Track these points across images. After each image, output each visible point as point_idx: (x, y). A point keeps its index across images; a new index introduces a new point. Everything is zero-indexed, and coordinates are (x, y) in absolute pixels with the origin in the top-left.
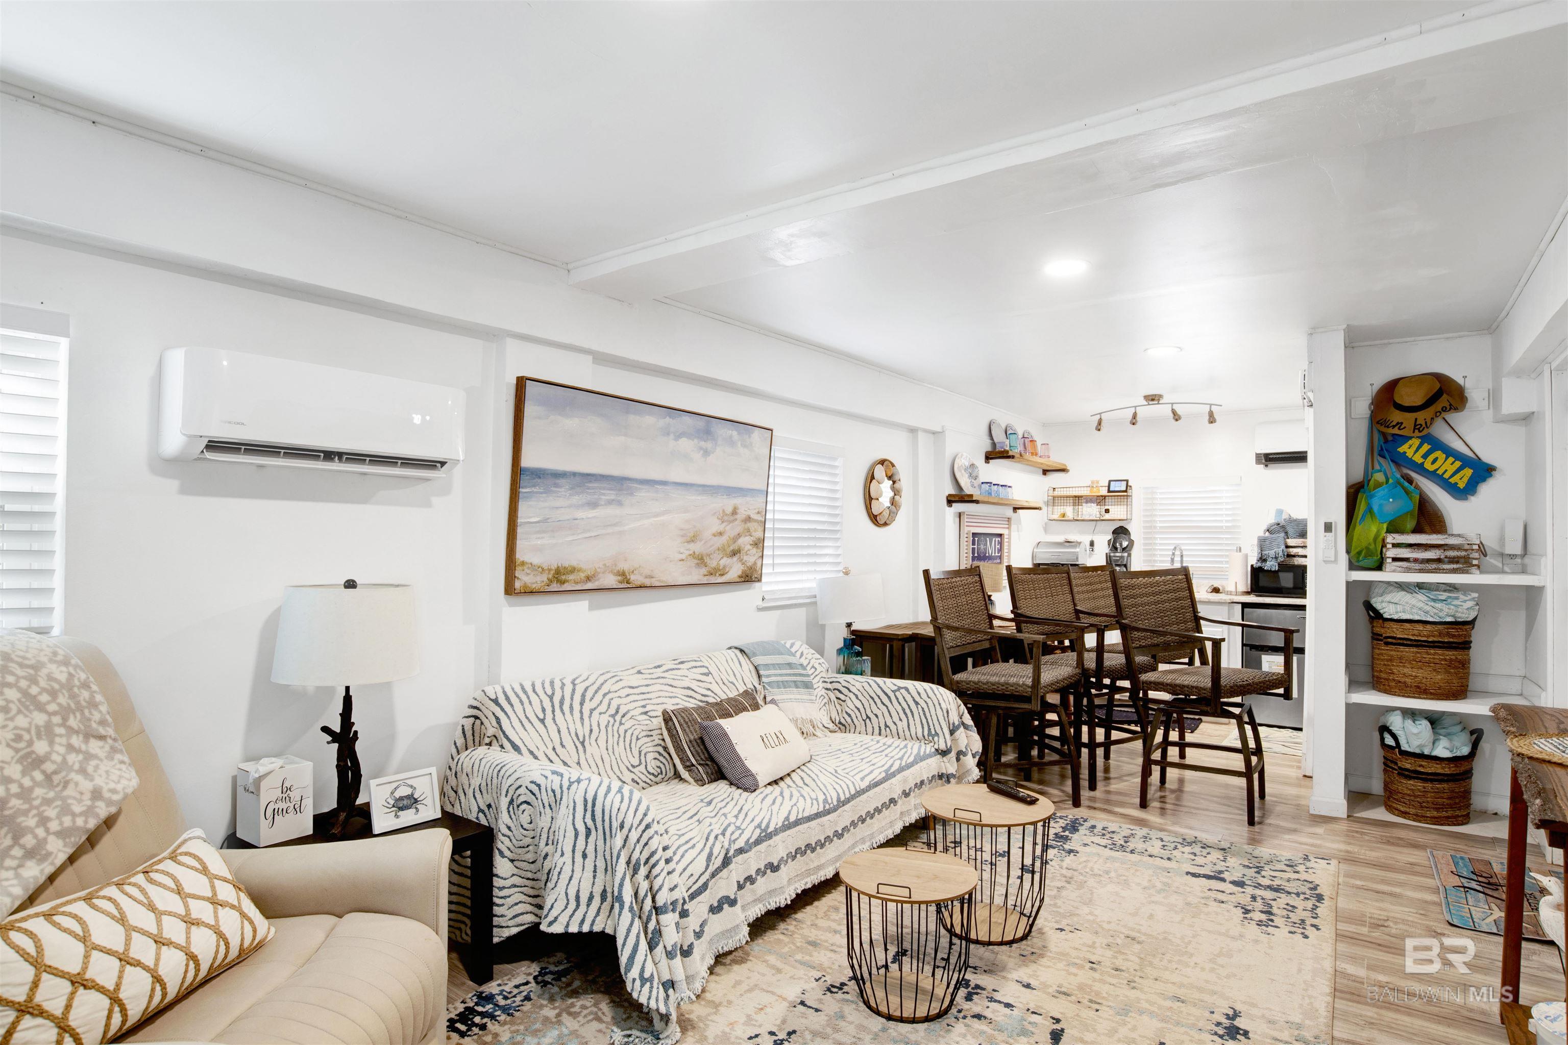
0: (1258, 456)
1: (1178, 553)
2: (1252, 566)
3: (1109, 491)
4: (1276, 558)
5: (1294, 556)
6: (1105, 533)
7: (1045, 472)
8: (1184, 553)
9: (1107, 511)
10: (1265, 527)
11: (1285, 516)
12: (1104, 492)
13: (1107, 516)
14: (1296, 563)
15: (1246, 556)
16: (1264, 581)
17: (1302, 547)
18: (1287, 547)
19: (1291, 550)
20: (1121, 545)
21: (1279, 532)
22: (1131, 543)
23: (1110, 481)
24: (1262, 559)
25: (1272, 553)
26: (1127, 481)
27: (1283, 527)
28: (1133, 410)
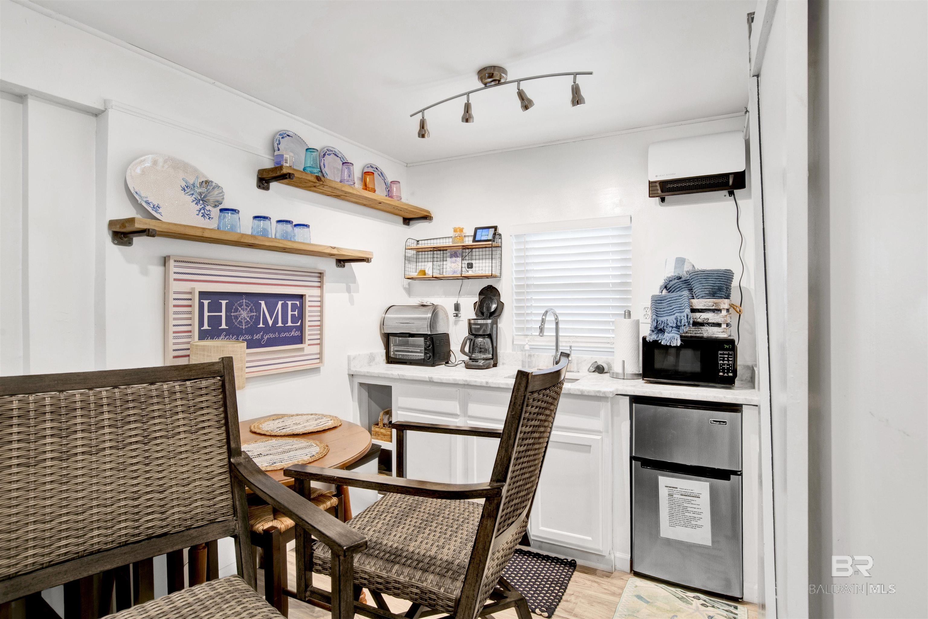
0: (651, 184)
1: (550, 318)
2: (644, 339)
3: (474, 240)
4: (678, 327)
5: (702, 324)
6: (469, 294)
7: (407, 221)
8: (560, 318)
9: (470, 266)
10: (661, 282)
11: (687, 268)
12: (469, 241)
13: (470, 273)
14: (705, 335)
15: (637, 323)
16: (660, 363)
17: (714, 311)
18: (693, 311)
19: (698, 315)
20: (489, 308)
21: (680, 289)
22: (501, 306)
23: (476, 229)
24: (659, 330)
25: (671, 320)
26: (495, 228)
27: (687, 282)
28: (464, 99)
